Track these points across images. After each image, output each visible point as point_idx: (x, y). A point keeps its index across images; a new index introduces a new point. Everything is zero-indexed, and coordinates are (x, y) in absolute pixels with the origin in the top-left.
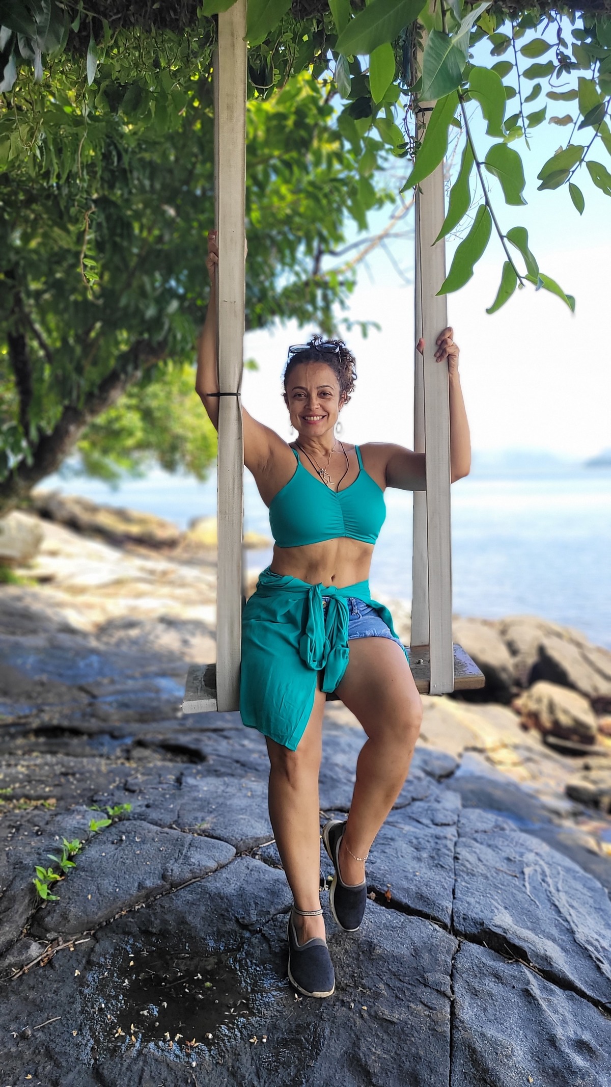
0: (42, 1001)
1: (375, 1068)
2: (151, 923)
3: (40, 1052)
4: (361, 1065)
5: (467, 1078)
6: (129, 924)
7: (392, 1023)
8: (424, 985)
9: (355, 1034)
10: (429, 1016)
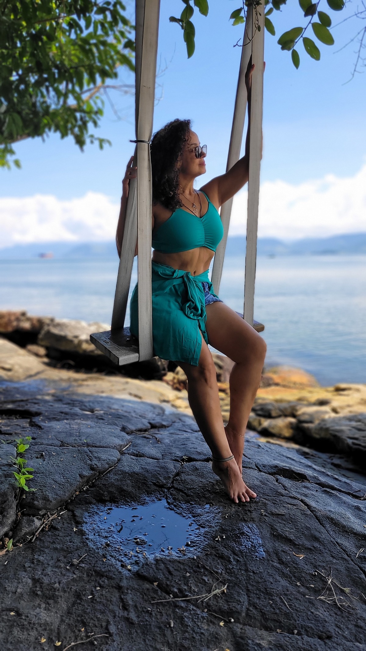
0: (68, 548)
1: (292, 537)
2: (103, 495)
3: (92, 574)
4: (284, 538)
5: (336, 532)
6: (87, 498)
7: (283, 515)
8: (281, 495)
9: (269, 524)
10: (297, 509)
